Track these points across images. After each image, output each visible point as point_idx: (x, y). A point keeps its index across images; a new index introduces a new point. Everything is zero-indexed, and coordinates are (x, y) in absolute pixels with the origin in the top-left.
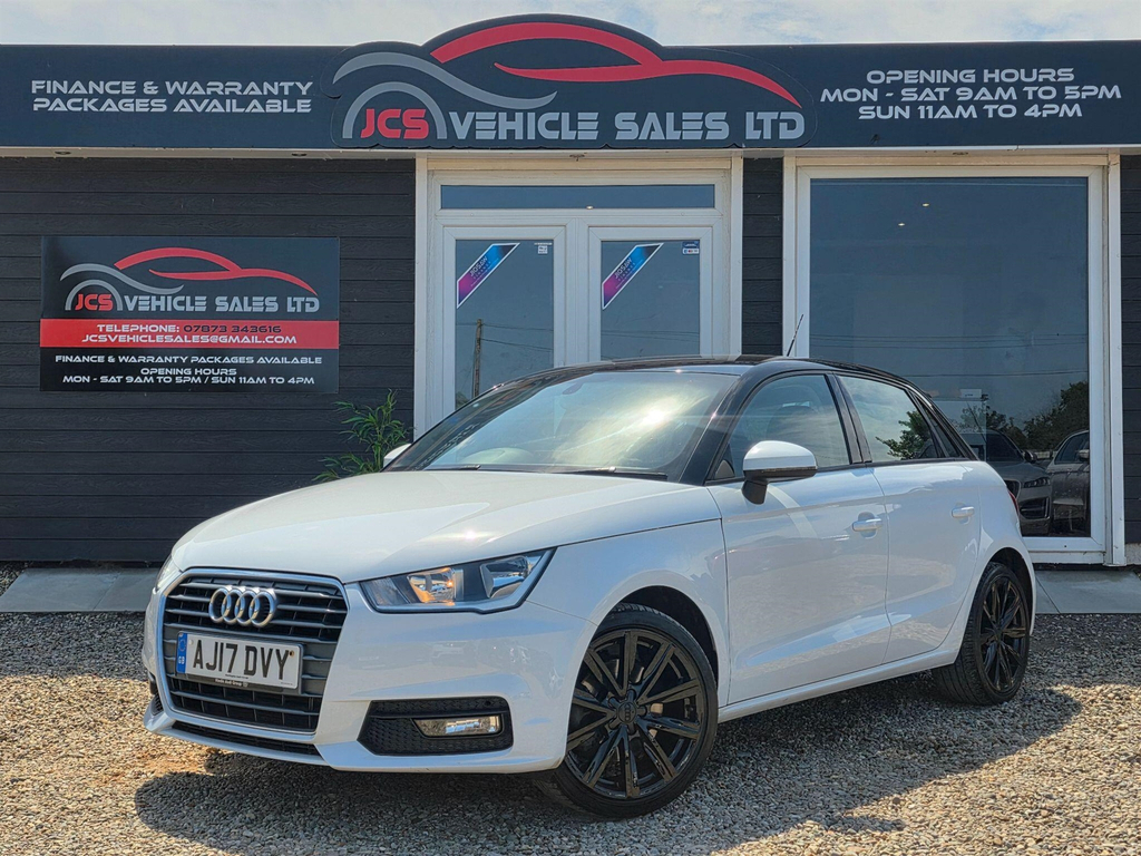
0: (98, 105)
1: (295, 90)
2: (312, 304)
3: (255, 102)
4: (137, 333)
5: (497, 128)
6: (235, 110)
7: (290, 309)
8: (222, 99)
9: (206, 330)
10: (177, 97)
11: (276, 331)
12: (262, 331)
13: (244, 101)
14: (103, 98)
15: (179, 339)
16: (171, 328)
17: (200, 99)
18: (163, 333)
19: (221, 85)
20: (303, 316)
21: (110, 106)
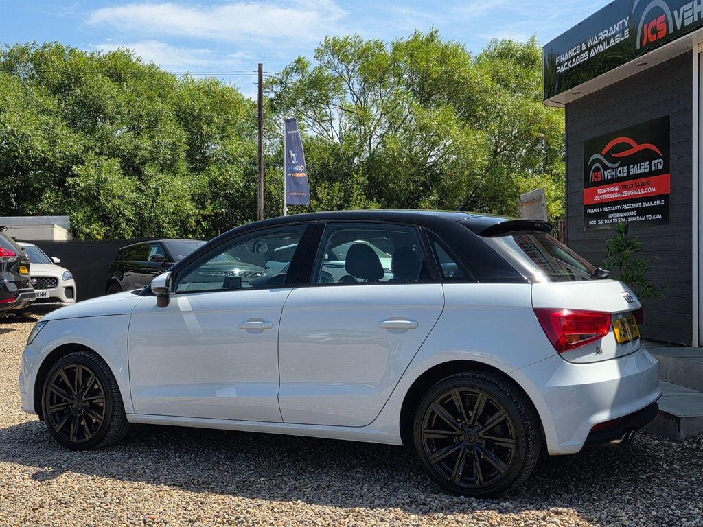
0: (571, 64)
1: (624, 23)
2: (660, 163)
3: (612, 39)
4: (608, 193)
5: (693, 15)
6: (607, 47)
7: (653, 169)
8: (601, 42)
9: (627, 188)
10: (592, 47)
11: (649, 185)
12: (643, 186)
13: (608, 40)
14: (571, 58)
15: (619, 195)
16: (617, 188)
17: (596, 46)
18: (615, 192)
19: (601, 33)
20: (658, 172)
21: (575, 63)
